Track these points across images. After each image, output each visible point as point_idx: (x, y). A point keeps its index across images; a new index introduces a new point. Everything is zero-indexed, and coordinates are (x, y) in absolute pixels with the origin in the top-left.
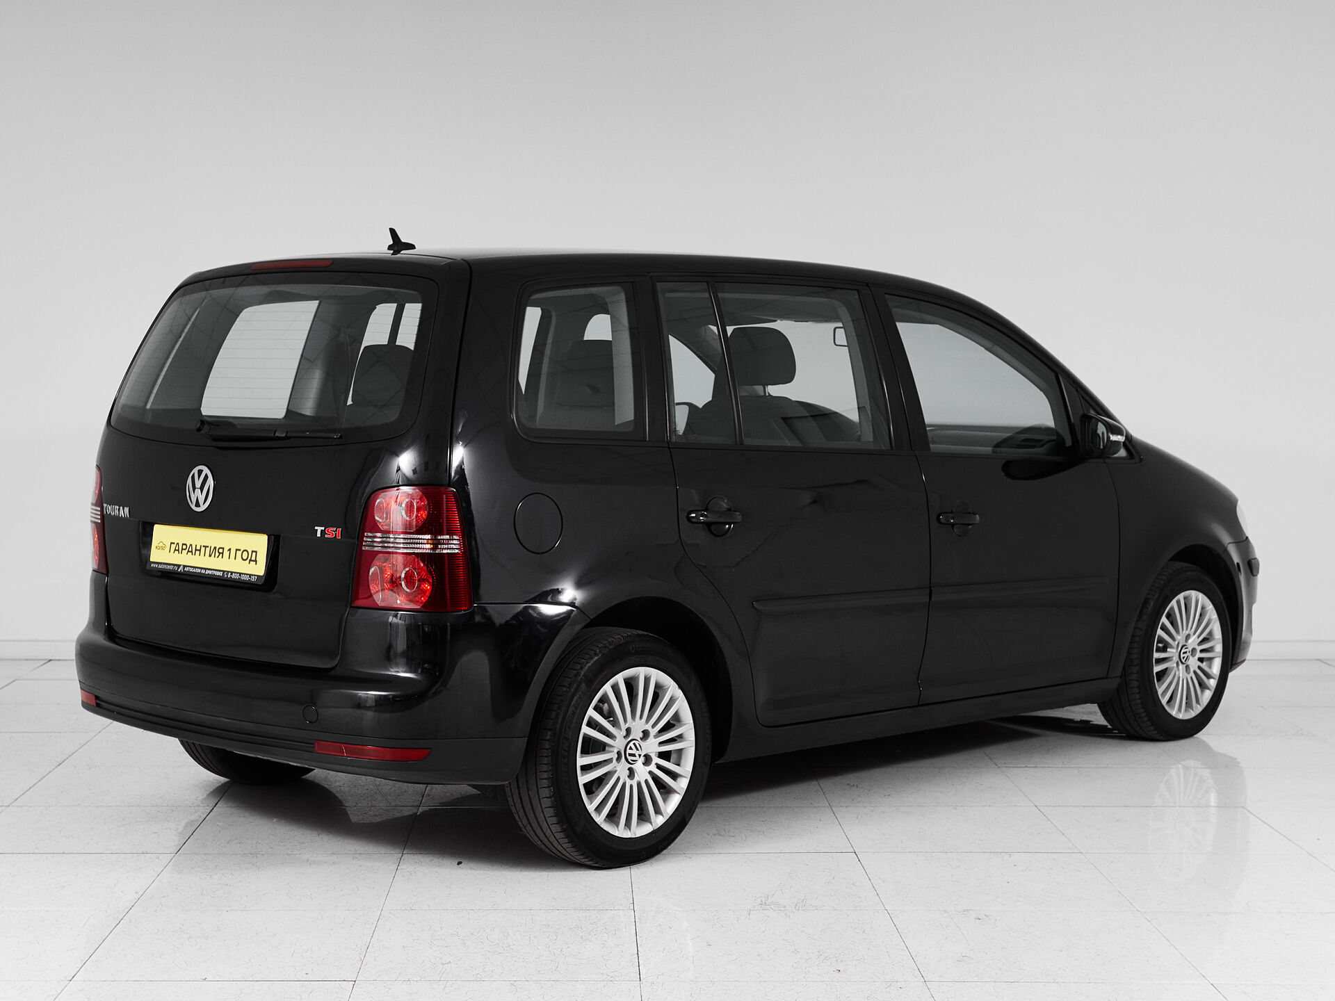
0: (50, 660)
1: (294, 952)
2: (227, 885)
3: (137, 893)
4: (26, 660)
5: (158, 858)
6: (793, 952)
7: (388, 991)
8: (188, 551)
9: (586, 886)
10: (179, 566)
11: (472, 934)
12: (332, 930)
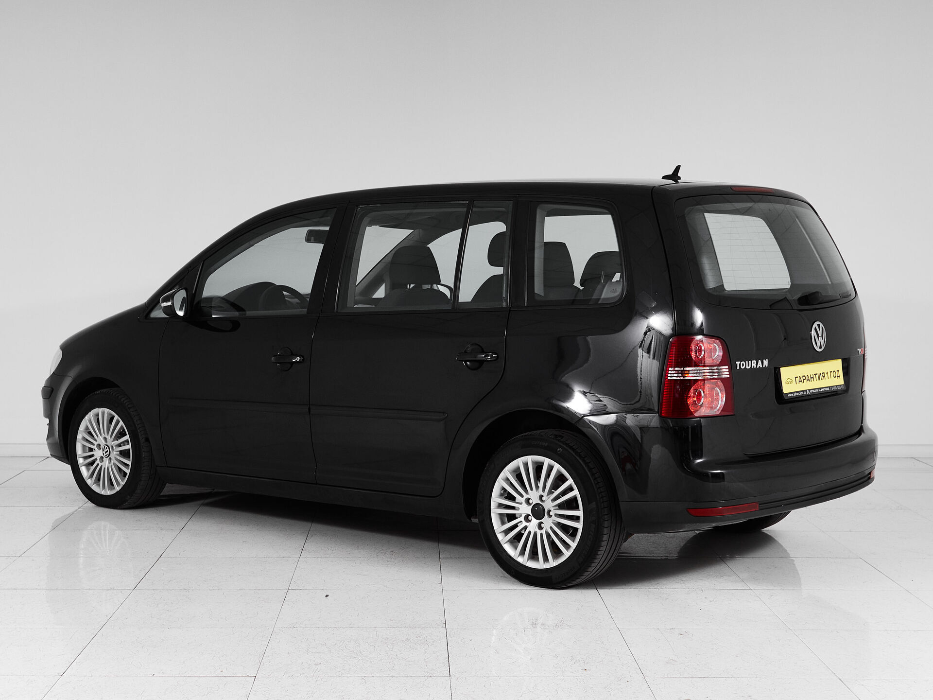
0: (48, 457)
1: (214, 656)
2: (168, 611)
3: (107, 616)
4: (32, 457)
5: (121, 592)
6: (554, 657)
7: (278, 683)
8: (807, 380)
9: (413, 612)
10: (806, 391)
11: (335, 644)
12: (240, 641)
